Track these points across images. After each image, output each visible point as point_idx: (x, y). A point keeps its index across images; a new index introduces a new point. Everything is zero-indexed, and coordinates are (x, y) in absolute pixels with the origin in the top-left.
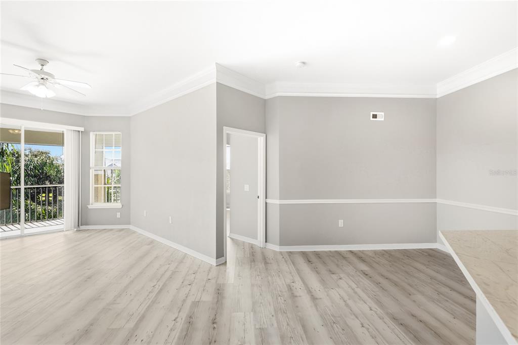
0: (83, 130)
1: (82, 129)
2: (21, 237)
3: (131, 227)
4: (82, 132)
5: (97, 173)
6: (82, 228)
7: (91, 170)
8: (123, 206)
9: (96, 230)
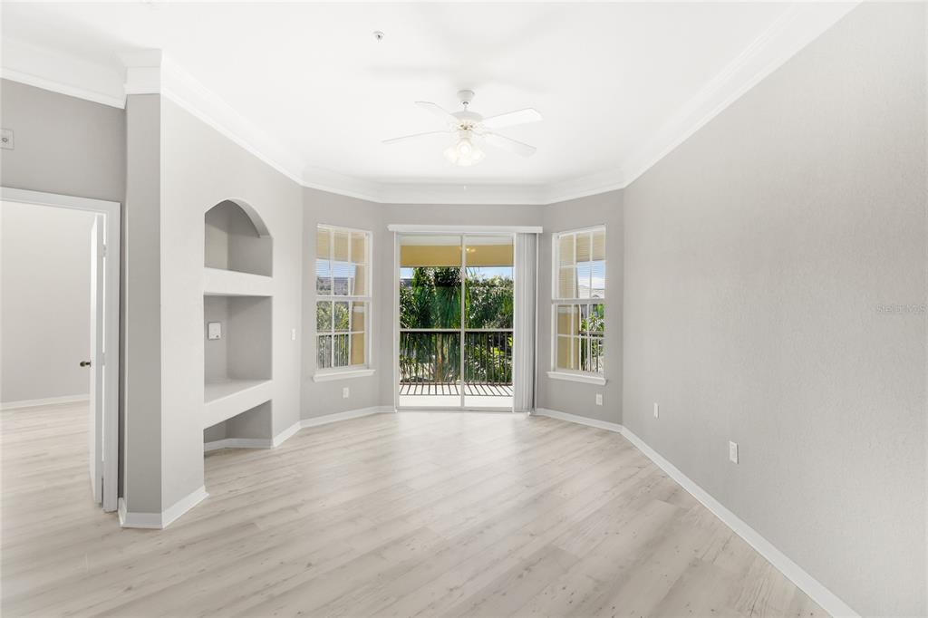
0: (541, 232)
1: (539, 230)
2: (461, 409)
3: (625, 432)
4: (540, 234)
5: (562, 310)
6: (540, 411)
7: (553, 306)
8: (607, 381)
9: (561, 421)
